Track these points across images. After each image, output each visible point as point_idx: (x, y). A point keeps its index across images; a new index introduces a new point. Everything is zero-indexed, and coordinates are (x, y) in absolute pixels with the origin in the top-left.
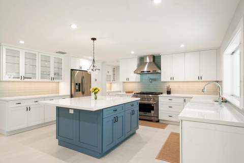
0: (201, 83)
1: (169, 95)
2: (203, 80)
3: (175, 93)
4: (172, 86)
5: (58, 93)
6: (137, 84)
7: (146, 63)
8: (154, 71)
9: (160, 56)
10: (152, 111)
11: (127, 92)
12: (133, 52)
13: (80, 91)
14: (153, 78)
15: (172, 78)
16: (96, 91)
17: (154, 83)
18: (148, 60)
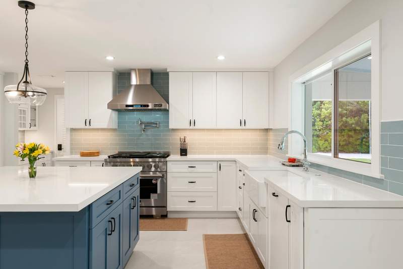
1: (184, 158)
2: (248, 126)
3: (195, 153)
4: (192, 139)
8: (155, 105)
9: (168, 74)
10: (152, 195)
11: (83, 155)
12: (110, 58)
14: (149, 120)
15: (192, 123)
16: (35, 154)
18: (134, 80)
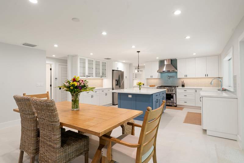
0: (207, 79)
1: (183, 88)
2: (209, 77)
3: (187, 86)
4: (186, 81)
5: (102, 87)
6: (158, 80)
7: (165, 65)
9: (177, 60)
10: (171, 99)
11: (150, 86)
12: (157, 58)
13: (118, 85)
14: (171, 75)
15: (186, 76)
17: (171, 79)
18: (166, 63)
